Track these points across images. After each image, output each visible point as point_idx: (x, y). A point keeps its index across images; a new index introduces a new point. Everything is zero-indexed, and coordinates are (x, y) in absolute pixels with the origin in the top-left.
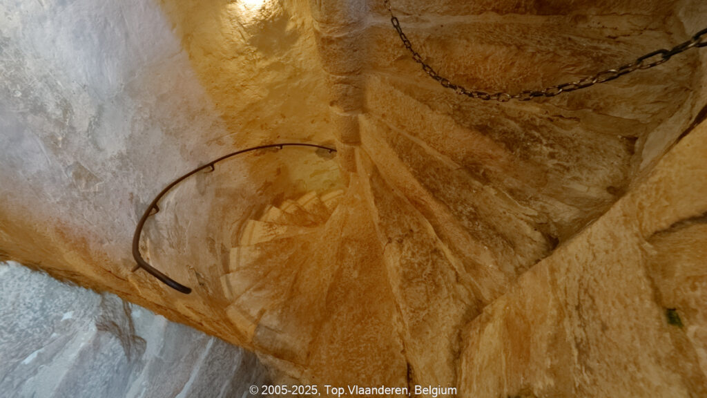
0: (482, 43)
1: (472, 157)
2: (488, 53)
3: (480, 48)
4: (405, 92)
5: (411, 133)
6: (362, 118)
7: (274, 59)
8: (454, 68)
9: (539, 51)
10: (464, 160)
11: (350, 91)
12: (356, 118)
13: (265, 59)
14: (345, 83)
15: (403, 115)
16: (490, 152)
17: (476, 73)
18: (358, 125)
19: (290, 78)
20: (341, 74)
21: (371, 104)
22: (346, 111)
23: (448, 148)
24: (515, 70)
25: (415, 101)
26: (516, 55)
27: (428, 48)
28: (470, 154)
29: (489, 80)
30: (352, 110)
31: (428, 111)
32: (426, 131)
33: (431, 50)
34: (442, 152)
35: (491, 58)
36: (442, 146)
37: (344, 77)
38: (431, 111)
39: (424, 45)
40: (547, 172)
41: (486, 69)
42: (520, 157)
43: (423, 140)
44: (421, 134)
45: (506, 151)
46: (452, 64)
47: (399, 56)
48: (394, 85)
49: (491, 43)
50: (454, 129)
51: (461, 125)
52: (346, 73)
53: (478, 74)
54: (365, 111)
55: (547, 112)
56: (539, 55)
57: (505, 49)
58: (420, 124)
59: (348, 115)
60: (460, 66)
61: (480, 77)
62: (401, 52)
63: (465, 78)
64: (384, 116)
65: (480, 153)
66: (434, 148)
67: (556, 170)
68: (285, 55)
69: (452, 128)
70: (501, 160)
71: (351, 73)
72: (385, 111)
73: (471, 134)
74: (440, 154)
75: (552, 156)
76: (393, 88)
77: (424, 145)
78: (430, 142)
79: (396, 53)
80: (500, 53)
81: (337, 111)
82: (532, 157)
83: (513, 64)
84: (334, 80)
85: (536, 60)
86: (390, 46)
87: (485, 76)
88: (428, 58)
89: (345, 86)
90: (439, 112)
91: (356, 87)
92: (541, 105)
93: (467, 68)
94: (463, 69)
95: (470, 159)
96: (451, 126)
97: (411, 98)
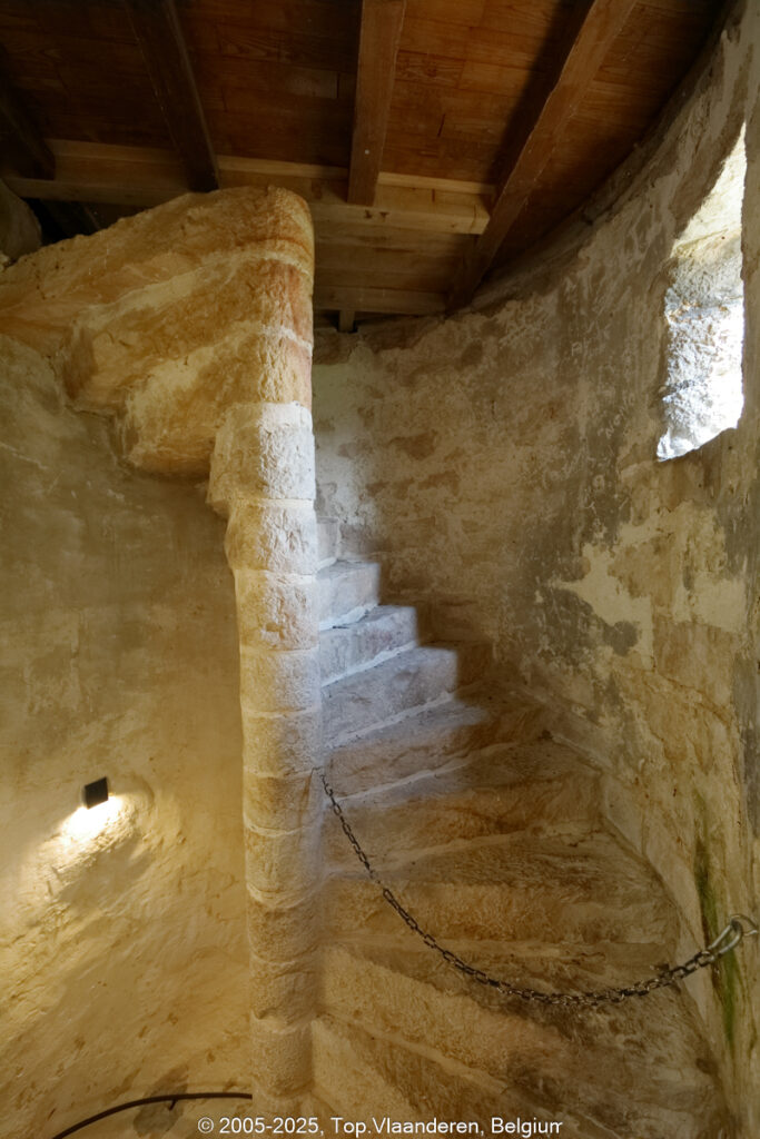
0: (470, 885)
1: (519, 1060)
2: (480, 894)
3: (470, 890)
4: (392, 967)
5: (412, 1039)
6: (318, 1028)
7: (96, 915)
8: (446, 917)
9: (531, 885)
10: (509, 1070)
11: (301, 983)
12: (308, 1031)
13: (78, 919)
14: (294, 971)
15: (393, 1007)
16: (541, 1044)
17: (473, 919)
18: (311, 1044)
19: (117, 944)
20: (289, 959)
21: (332, 997)
22: (290, 1023)
23: (479, 1054)
24: (515, 910)
25: (410, 980)
26: (510, 892)
27: (409, 897)
28: (515, 1057)
29: (491, 925)
30: (300, 1017)
31: (435, 994)
32: (436, 1029)
33: (413, 900)
34: (471, 1064)
35: (486, 899)
36: (469, 1052)
37: (293, 962)
38: (439, 994)
39: (404, 895)
40: (624, 1060)
41: (484, 914)
42: (583, 1044)
43: (435, 1047)
44: (429, 1037)
45: (562, 1039)
46: (443, 913)
47: (372, 912)
48: (371, 959)
49: (480, 883)
50: (480, 1017)
51: (489, 1009)
52: (298, 955)
53: (476, 921)
54: (321, 1011)
55: (568, 953)
56: (532, 890)
57: (496, 888)
58: (425, 1019)
59: (293, 1029)
60: (452, 914)
61: (481, 923)
62: (374, 906)
63: (463, 928)
64: (357, 1013)
65: (528, 1050)
66: (456, 1058)
67: (632, 1053)
68: (118, 902)
69: (476, 1018)
70: (561, 1056)
71: (303, 953)
72: (361, 1005)
73: (508, 1019)
74: (467, 1068)
75: (614, 1028)
76: (371, 964)
77: (437, 1056)
78: (446, 1050)
79: (367, 910)
80: (494, 893)
81: (273, 1027)
82: (595, 1038)
83: (510, 903)
84: (277, 970)
85: (532, 895)
86: (359, 902)
87: (486, 922)
88: (411, 910)
89: (292, 978)
90: (451, 992)
91: (308, 973)
92: (557, 945)
93: (462, 916)
94: (458, 917)
95: (517, 1066)
96: (475, 1012)
97: (404, 978)
